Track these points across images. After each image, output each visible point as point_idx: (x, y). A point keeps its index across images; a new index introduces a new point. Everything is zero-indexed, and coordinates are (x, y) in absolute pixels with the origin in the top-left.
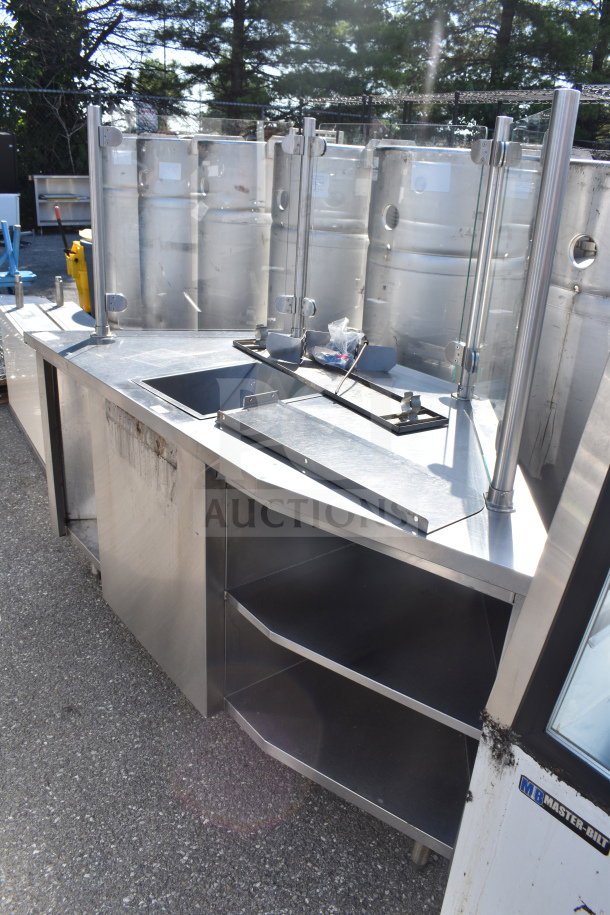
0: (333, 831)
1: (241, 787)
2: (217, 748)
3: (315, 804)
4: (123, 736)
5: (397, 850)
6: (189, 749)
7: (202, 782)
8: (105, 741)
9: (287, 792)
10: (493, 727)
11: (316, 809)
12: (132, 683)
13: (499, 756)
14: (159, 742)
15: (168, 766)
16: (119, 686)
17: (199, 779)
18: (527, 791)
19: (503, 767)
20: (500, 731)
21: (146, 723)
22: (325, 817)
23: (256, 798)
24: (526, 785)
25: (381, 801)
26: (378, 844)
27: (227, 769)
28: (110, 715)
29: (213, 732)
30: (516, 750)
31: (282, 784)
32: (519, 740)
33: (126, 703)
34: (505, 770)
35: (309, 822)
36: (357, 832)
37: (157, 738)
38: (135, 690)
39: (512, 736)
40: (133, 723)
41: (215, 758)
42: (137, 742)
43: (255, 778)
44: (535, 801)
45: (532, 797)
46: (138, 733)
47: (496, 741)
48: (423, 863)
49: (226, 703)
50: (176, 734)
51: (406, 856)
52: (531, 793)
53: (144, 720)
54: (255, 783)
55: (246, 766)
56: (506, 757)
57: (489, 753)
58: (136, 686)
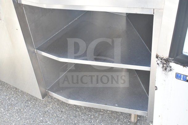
0: (101, 122)
1: (63, 119)
2: (49, 109)
3: (91, 116)
4: (12, 118)
5: (125, 121)
6: (39, 114)
7: (48, 123)
8: (6, 122)
9: (80, 115)
10: (161, 59)
11: (92, 117)
12: (7, 98)
13: (166, 69)
14: (26, 115)
15: (33, 122)
16: (2, 101)
17: (47, 122)
18: (179, 78)
19: (168, 72)
20: (164, 60)
21: (19, 110)
22: (96, 119)
23: (70, 121)
24: (178, 76)
25: (117, 105)
26: (118, 121)
27: (55, 115)
28: (3, 113)
29: (45, 105)
30: (172, 64)
31: (77, 113)
32: (173, 60)
33: (8, 106)
34: (169, 73)
35: (91, 122)
36: (109, 119)
37: (25, 114)
38: (9, 101)
39: (170, 59)
40: (13, 112)
41: (50, 113)
42: (18, 118)
43: (67, 115)
44: (183, 80)
45: (182, 79)
46: (17, 115)
47: (163, 64)
48: (136, 121)
49: (48, 92)
50: (32, 110)
51: (129, 121)
52: (181, 78)
53: (17, 110)
54: (67, 116)
55: (62, 112)
56: (168, 69)
57: (161, 69)
58: (9, 99)
